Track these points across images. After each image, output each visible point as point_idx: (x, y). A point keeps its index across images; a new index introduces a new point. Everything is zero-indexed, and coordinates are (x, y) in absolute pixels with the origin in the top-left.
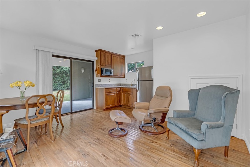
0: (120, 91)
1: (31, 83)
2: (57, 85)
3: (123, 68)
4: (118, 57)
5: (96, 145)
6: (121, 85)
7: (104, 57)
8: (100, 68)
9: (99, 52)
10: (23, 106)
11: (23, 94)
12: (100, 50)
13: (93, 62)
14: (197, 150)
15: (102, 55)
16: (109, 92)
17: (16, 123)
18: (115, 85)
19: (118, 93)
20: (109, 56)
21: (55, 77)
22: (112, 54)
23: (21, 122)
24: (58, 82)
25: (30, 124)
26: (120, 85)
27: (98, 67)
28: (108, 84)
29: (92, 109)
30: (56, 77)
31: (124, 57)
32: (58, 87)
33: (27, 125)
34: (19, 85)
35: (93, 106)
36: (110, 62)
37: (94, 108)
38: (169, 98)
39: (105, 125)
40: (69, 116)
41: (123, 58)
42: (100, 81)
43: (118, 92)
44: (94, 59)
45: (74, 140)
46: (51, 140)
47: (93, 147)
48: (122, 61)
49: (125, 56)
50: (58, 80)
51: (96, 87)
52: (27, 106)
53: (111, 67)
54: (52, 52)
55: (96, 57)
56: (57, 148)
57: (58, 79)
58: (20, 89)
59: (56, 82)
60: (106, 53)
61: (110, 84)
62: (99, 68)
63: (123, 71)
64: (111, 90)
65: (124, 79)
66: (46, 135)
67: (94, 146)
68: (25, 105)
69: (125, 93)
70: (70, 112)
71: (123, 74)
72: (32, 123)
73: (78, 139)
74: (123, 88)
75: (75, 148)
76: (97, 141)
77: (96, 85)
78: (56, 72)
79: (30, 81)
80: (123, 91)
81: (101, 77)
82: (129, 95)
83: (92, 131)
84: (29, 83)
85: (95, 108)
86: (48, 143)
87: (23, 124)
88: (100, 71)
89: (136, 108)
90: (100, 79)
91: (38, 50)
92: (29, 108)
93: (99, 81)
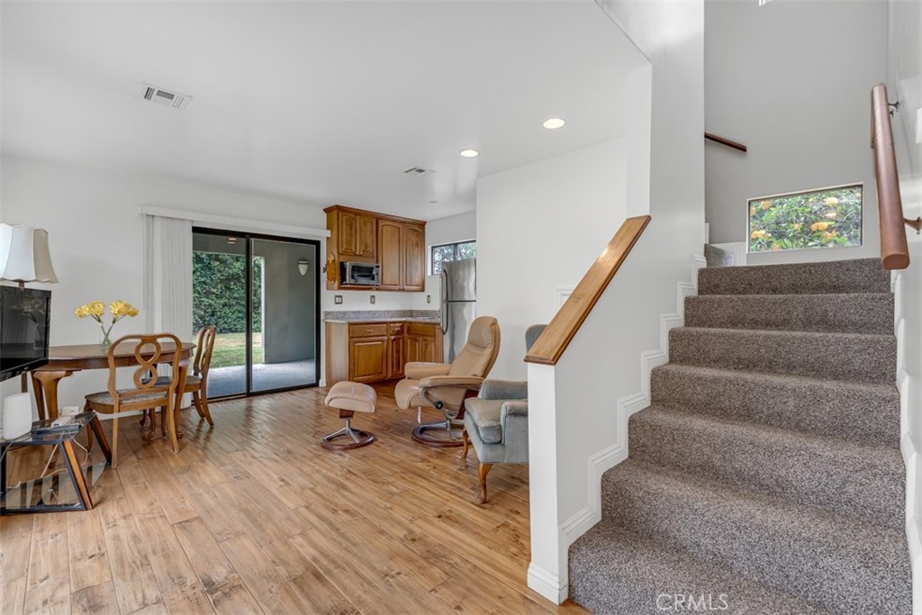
0: (400, 332)
1: (127, 306)
2: (233, 314)
3: (419, 262)
4: (399, 229)
5: (276, 461)
6: (414, 314)
7: (351, 228)
8: (337, 261)
9: (334, 213)
10: (103, 362)
11: (107, 335)
12: (339, 208)
13: (317, 243)
14: (481, 465)
15: (344, 223)
16: (360, 335)
17: (88, 401)
18: (391, 314)
19: (394, 340)
20: (369, 224)
21: (226, 287)
22: (378, 219)
23: (100, 400)
24: (237, 303)
25: (120, 404)
26: (411, 313)
27: (333, 258)
28: (369, 312)
29: (316, 385)
30: (228, 288)
31: (422, 225)
32: (236, 323)
33: (113, 406)
34: (98, 312)
35: (318, 377)
36: (369, 242)
37: (320, 385)
38: (488, 351)
39: (324, 425)
40: (243, 403)
41: (416, 231)
42: (341, 303)
43: (393, 337)
44: (322, 234)
45: (228, 453)
46: (171, 451)
47: (265, 465)
48: (413, 238)
49: (425, 222)
50: (235, 298)
51: (328, 321)
52: (111, 362)
53: (375, 259)
54: (192, 221)
55: (328, 229)
56: (182, 463)
57: (236, 295)
58: (99, 321)
59: (231, 306)
60: (356, 214)
61: (375, 312)
62: (334, 261)
63: (417, 270)
64: (373, 328)
65: (424, 295)
66: (164, 440)
67: (270, 464)
68: (106, 359)
69: (416, 340)
70: (245, 391)
71: (417, 280)
72: (124, 402)
73: (237, 451)
74: (410, 323)
75: (224, 465)
76: (283, 456)
77: (328, 314)
78: (231, 272)
79: (125, 303)
80: (412, 334)
81: (340, 288)
82: (426, 345)
83: (282, 436)
84: (122, 305)
85: (323, 383)
86: (164, 455)
87: (104, 405)
88: (338, 272)
89: (409, 378)
90: (341, 297)
91: (153, 216)
92: (116, 365)
93: (336, 303)
